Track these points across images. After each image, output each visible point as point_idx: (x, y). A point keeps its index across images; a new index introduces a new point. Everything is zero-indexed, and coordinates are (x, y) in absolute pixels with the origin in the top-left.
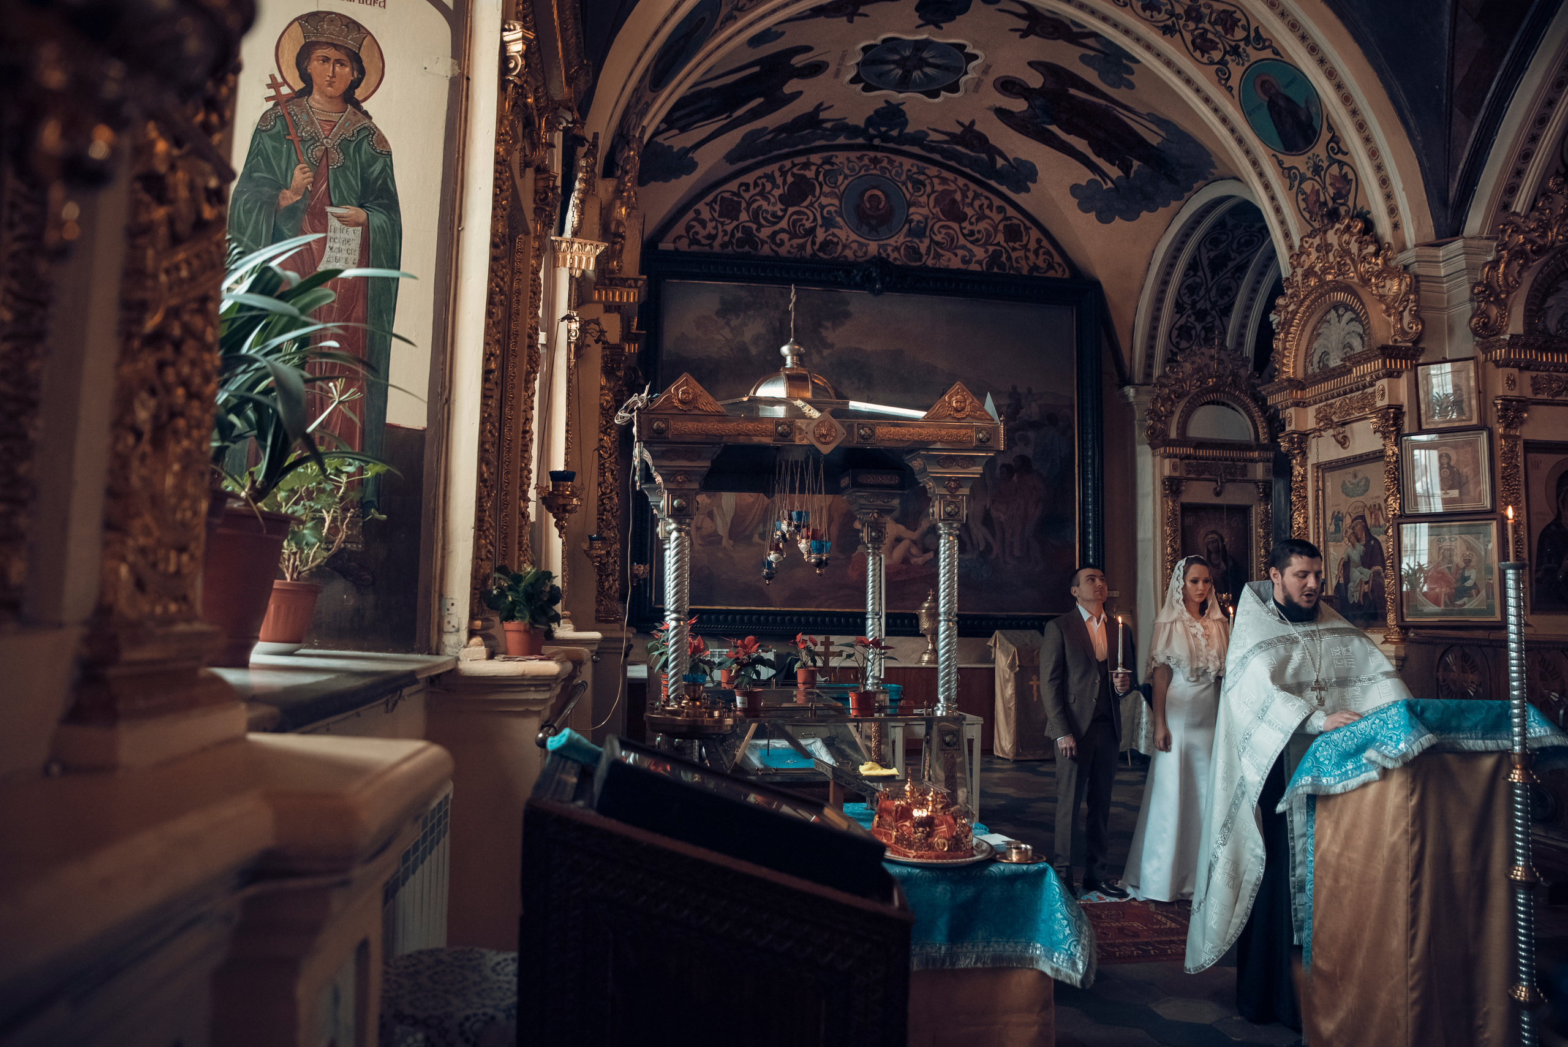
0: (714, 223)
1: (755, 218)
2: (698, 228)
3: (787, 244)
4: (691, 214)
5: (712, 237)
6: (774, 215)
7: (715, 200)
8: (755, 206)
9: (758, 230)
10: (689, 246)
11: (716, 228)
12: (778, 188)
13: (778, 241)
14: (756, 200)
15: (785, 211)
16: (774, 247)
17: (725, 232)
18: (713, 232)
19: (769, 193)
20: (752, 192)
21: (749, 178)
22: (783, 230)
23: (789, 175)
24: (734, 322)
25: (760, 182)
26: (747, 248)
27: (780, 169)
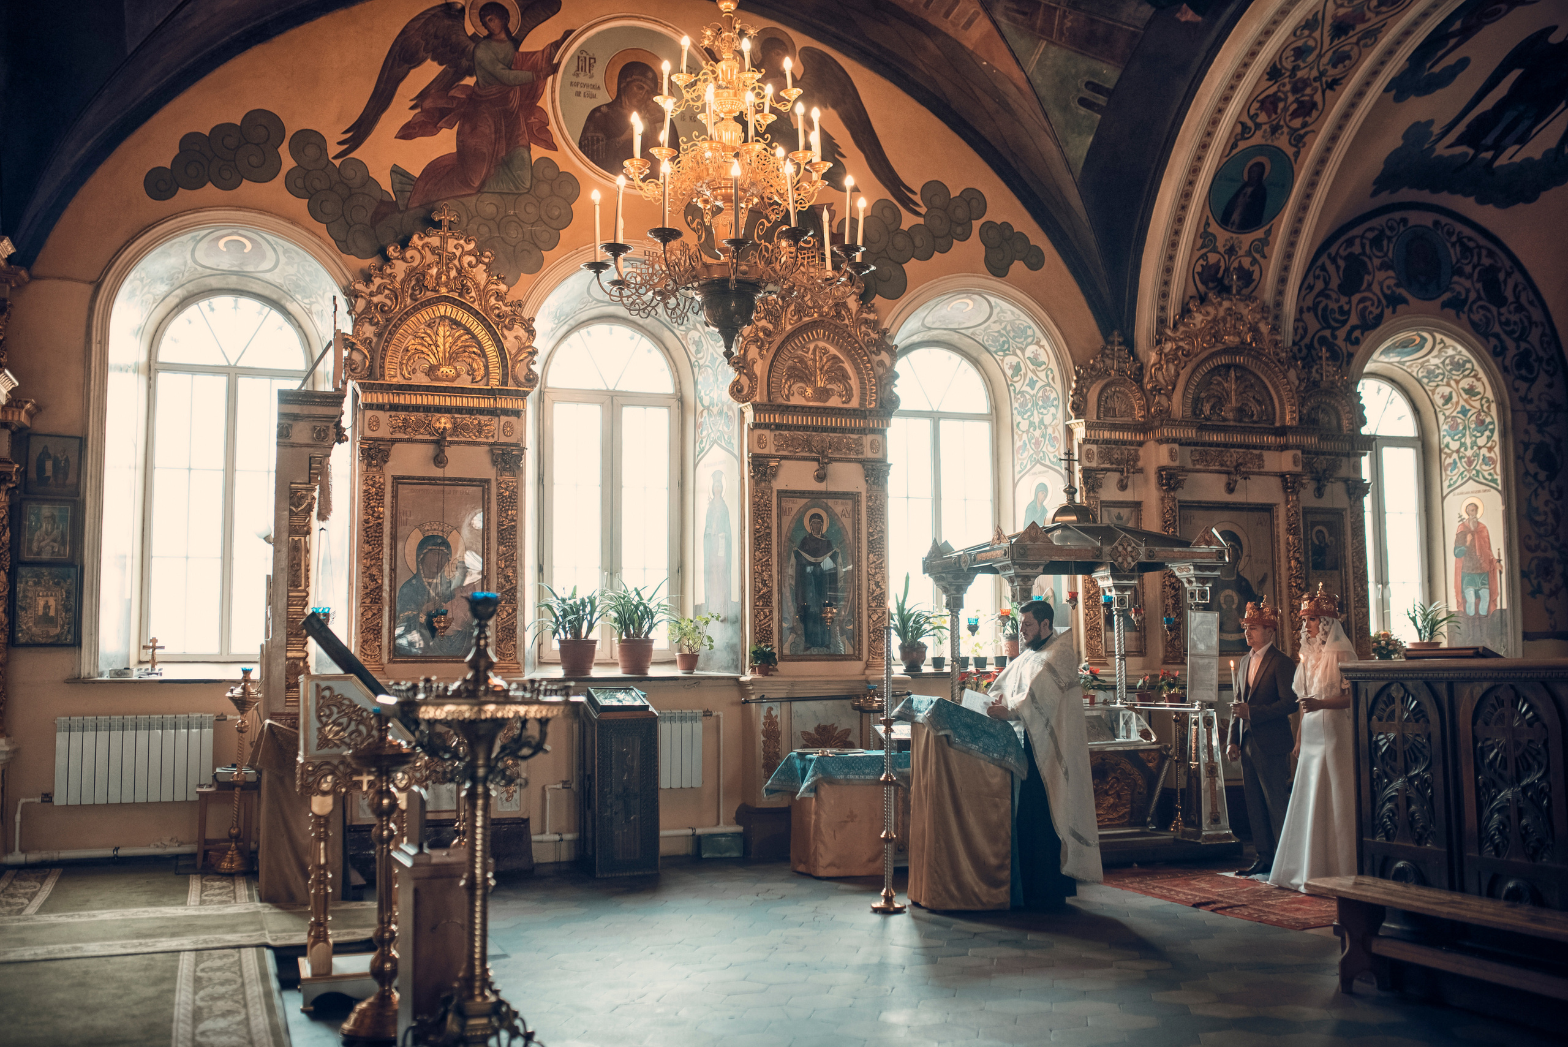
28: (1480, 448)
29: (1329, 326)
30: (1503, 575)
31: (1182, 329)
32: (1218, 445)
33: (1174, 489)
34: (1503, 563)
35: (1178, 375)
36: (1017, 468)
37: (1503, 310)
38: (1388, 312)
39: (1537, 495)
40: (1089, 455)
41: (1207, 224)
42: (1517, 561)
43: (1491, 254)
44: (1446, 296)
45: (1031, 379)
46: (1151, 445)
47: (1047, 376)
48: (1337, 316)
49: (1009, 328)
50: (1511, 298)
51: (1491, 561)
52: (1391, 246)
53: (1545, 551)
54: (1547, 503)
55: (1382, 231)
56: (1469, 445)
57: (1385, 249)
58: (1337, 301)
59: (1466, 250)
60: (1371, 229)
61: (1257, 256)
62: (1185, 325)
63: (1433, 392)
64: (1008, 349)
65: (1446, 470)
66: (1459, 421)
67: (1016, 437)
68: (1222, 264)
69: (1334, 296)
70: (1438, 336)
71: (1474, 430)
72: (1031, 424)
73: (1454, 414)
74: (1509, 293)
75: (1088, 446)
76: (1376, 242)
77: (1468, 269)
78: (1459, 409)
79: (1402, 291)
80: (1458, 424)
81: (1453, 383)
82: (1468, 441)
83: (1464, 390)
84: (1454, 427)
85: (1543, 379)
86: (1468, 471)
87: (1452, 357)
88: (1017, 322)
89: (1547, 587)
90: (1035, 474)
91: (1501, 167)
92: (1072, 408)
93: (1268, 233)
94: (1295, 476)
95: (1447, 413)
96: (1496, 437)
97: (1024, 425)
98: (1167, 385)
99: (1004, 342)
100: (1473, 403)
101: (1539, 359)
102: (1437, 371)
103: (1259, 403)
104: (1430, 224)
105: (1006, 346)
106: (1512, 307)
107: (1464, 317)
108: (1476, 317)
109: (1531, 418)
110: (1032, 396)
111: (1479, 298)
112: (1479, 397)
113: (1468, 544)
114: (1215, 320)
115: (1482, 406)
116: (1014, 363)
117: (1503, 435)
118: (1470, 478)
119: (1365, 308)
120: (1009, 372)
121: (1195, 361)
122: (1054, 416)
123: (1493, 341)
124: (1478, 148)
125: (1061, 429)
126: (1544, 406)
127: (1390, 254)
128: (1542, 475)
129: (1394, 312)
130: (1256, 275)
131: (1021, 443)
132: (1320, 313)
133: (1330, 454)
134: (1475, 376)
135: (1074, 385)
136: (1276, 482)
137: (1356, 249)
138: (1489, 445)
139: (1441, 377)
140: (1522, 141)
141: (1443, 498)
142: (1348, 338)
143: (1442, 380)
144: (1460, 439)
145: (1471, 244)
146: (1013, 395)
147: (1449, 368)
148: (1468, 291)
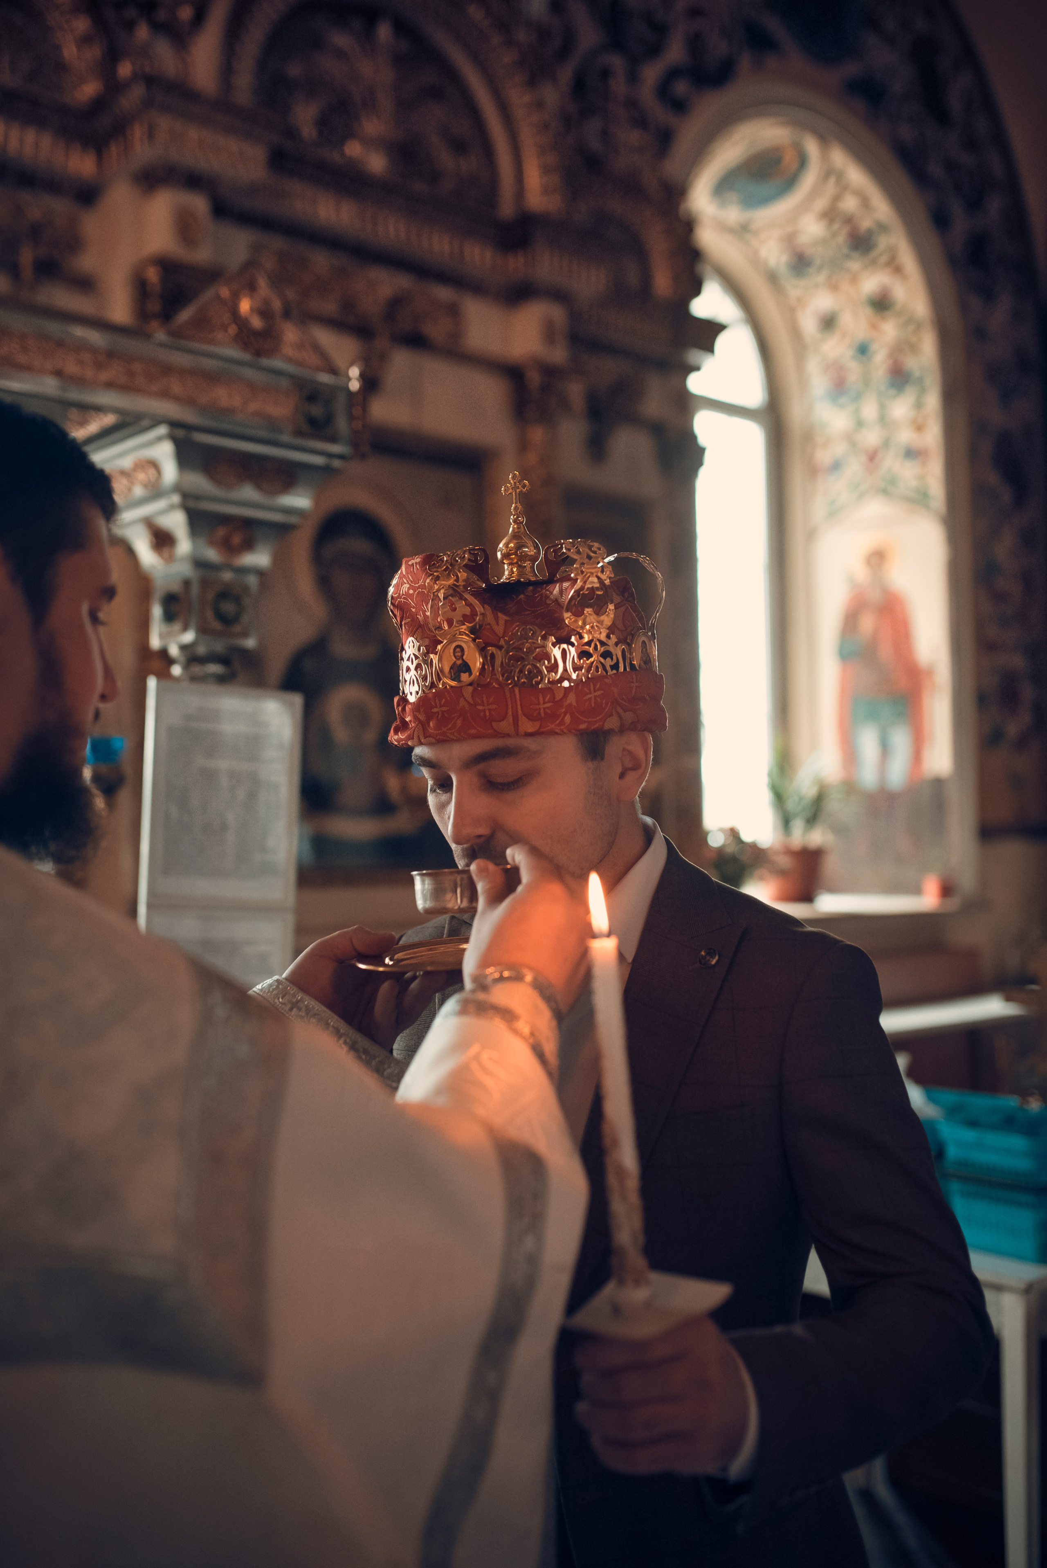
28: (895, 426)
30: (944, 701)
34: (943, 675)
37: (948, 136)
38: (745, 61)
39: (999, 535)
42: (969, 670)
44: (852, 69)
48: (639, 26)
50: (959, 116)
51: (917, 671)
53: (1009, 654)
54: (1013, 554)
56: (871, 421)
63: (803, 305)
65: (821, 476)
66: (851, 370)
71: (884, 386)
73: (842, 353)
74: (956, 105)
77: (892, 26)
78: (853, 343)
81: (844, 284)
82: (871, 414)
83: (868, 300)
84: (839, 381)
85: (1005, 299)
86: (870, 477)
87: (854, 217)
94: (550, 372)
95: (827, 353)
96: (933, 399)
100: (883, 330)
101: (1002, 257)
106: (961, 134)
107: (884, 123)
108: (905, 134)
112: (899, 314)
113: (866, 634)
115: (904, 332)
118: (874, 492)
119: (698, 33)
123: (933, 195)
126: (1009, 354)
129: (756, 65)
134: (896, 265)
138: (916, 418)
141: (813, 538)
144: (852, 409)
147: (840, 246)
148: (889, 73)
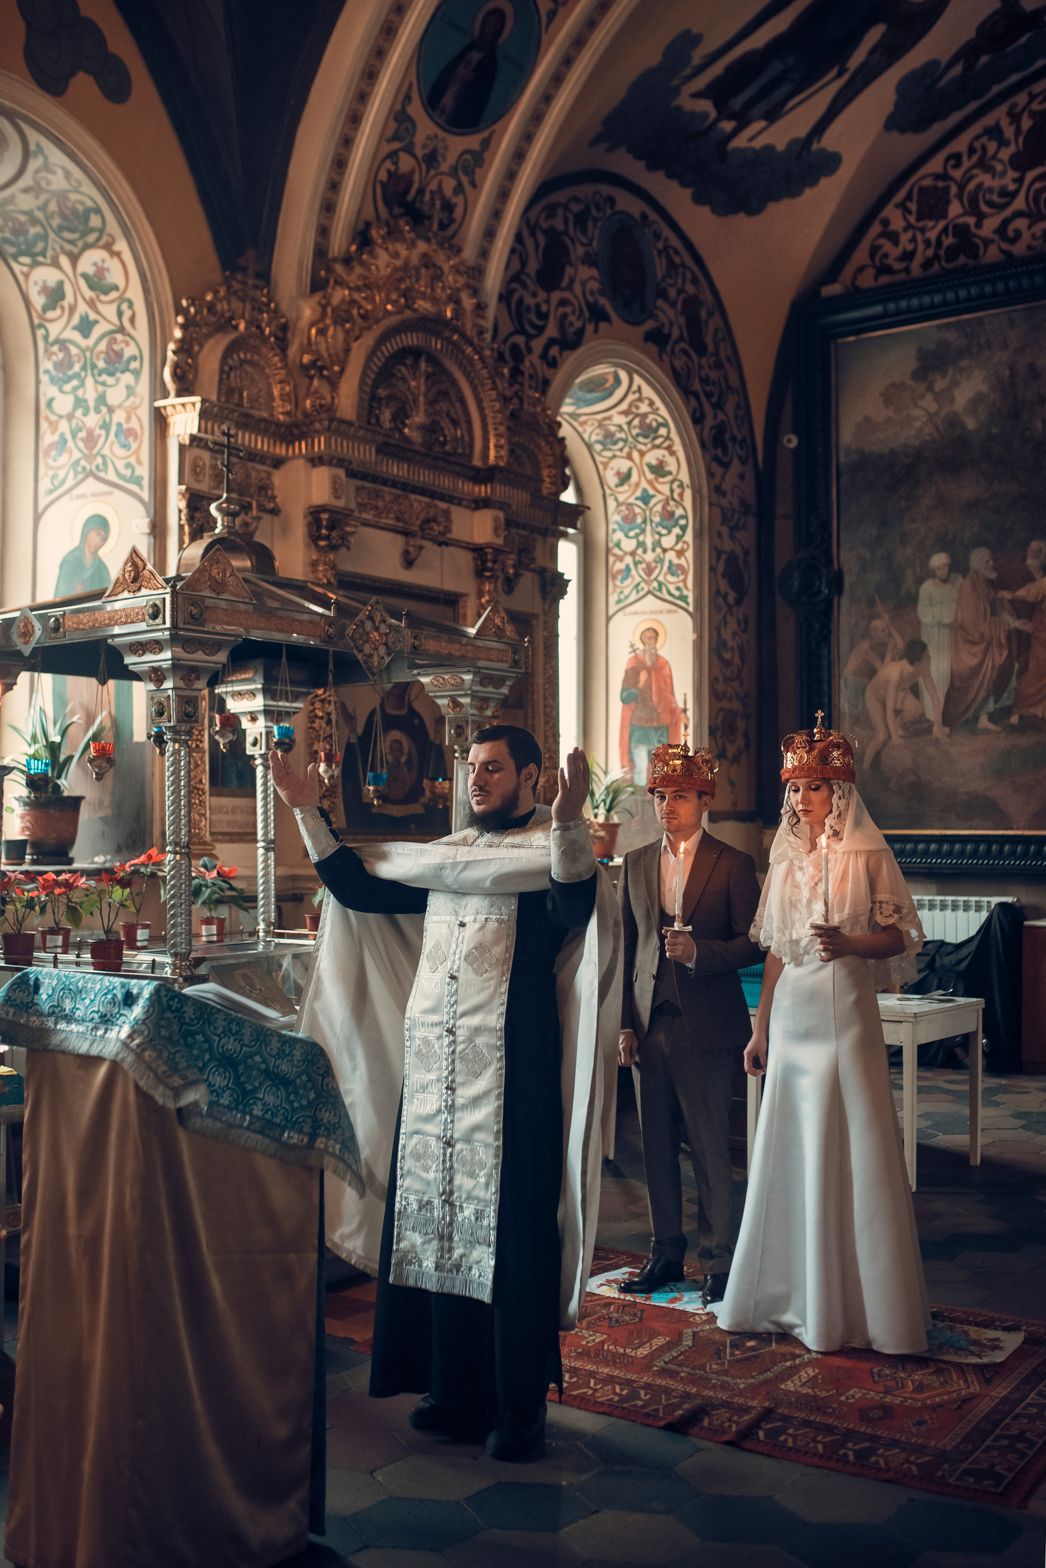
0: (910, 234)
1: (973, 208)
2: (887, 246)
3: (1026, 237)
4: (876, 228)
5: (908, 256)
6: (1004, 193)
7: (909, 197)
8: (971, 186)
9: (979, 225)
10: (876, 278)
11: (913, 240)
12: (1007, 144)
13: (1010, 233)
14: (971, 178)
15: (1019, 181)
16: (1005, 246)
17: (927, 243)
18: (910, 247)
19: (994, 158)
20: (966, 163)
21: (960, 144)
22: (1018, 214)
23: (1025, 117)
24: (940, 384)
25: (977, 145)
26: (962, 259)
27: (1010, 113)
28: (665, 551)
29: (521, 331)
30: (690, 730)
31: (358, 270)
32: (394, 484)
33: (333, 548)
34: (690, 714)
35: (347, 350)
36: (45, 484)
37: (704, 361)
38: (590, 328)
39: (726, 623)
40: (196, 470)
41: (408, 98)
42: (706, 713)
43: (695, 281)
44: (650, 325)
45: (84, 319)
46: (297, 469)
47: (120, 314)
48: (533, 317)
49: (53, 207)
50: (711, 348)
51: (673, 711)
52: (597, 232)
53: (730, 700)
54: (734, 634)
55: (587, 210)
56: (649, 545)
57: (590, 235)
58: (535, 295)
59: (672, 266)
60: (576, 199)
61: (465, 180)
62: (363, 264)
63: (605, 465)
64: (43, 254)
65: (614, 578)
66: (637, 510)
67: (44, 425)
68: (416, 178)
69: (531, 286)
70: (638, 380)
71: (658, 525)
72: (80, 402)
73: (632, 500)
74: (709, 340)
75: (197, 452)
76: (581, 219)
77: (672, 293)
78: (638, 493)
79: (604, 302)
80: (635, 515)
81: (636, 455)
82: (649, 541)
83: (650, 466)
84: (629, 520)
85: (736, 467)
86: (647, 583)
87: (645, 416)
88: (73, 197)
89: (731, 750)
90: (83, 496)
91: (736, 150)
92: (175, 375)
93: (486, 144)
94: (497, 551)
95: (621, 498)
96: (689, 536)
97: (64, 403)
98: (333, 363)
99: (38, 237)
100: (659, 487)
101: (733, 439)
102: (618, 435)
103: (455, 423)
104: (637, 215)
105: (40, 246)
106: (712, 360)
107: (666, 358)
108: (678, 364)
109: (725, 520)
110: (83, 351)
111: (681, 338)
112: (669, 478)
113: (641, 684)
114: (405, 267)
115: (672, 491)
116: (52, 284)
117: (698, 535)
118: (649, 592)
119: (565, 316)
120: (38, 301)
121: (377, 330)
122: (130, 391)
123: (693, 402)
124: (724, 113)
125: (145, 414)
126: (736, 503)
127: (595, 243)
128: (732, 597)
129: (596, 331)
130: (458, 213)
131: (55, 438)
132: (513, 307)
133: (524, 527)
134: (669, 449)
135: (178, 333)
136: (465, 559)
137: (558, 224)
138: (678, 547)
139: (621, 444)
140: (772, 116)
141: (608, 619)
142: (544, 356)
143: (621, 450)
144: (637, 536)
145: (677, 260)
146: (41, 345)
147: (635, 432)
148: (671, 324)
